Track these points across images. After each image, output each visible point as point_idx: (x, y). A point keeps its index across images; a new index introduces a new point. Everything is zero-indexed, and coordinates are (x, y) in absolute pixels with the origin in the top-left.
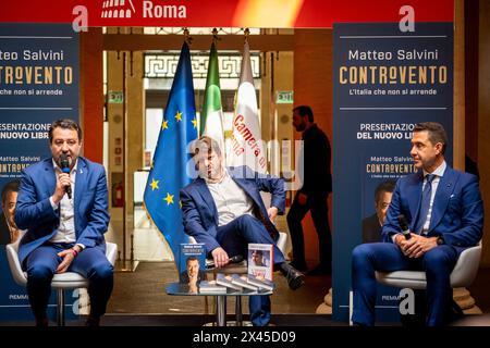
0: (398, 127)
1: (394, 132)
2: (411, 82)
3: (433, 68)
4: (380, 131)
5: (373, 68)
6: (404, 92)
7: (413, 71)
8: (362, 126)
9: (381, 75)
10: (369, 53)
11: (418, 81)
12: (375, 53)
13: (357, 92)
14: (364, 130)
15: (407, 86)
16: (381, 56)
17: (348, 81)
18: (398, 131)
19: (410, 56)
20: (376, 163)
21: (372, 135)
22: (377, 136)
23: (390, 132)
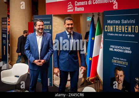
0: (121, 48)
1: (120, 49)
2: (126, 31)
3: (133, 26)
4: (116, 48)
5: (114, 26)
6: (124, 35)
7: (127, 28)
8: (111, 46)
9: (117, 29)
10: (113, 21)
11: (128, 32)
12: (115, 21)
13: (110, 34)
14: (111, 48)
15: (125, 33)
16: (117, 22)
17: (107, 31)
18: (121, 49)
19: (126, 22)
20: (115, 59)
21: (114, 50)
22: (115, 50)
23: (119, 49)
